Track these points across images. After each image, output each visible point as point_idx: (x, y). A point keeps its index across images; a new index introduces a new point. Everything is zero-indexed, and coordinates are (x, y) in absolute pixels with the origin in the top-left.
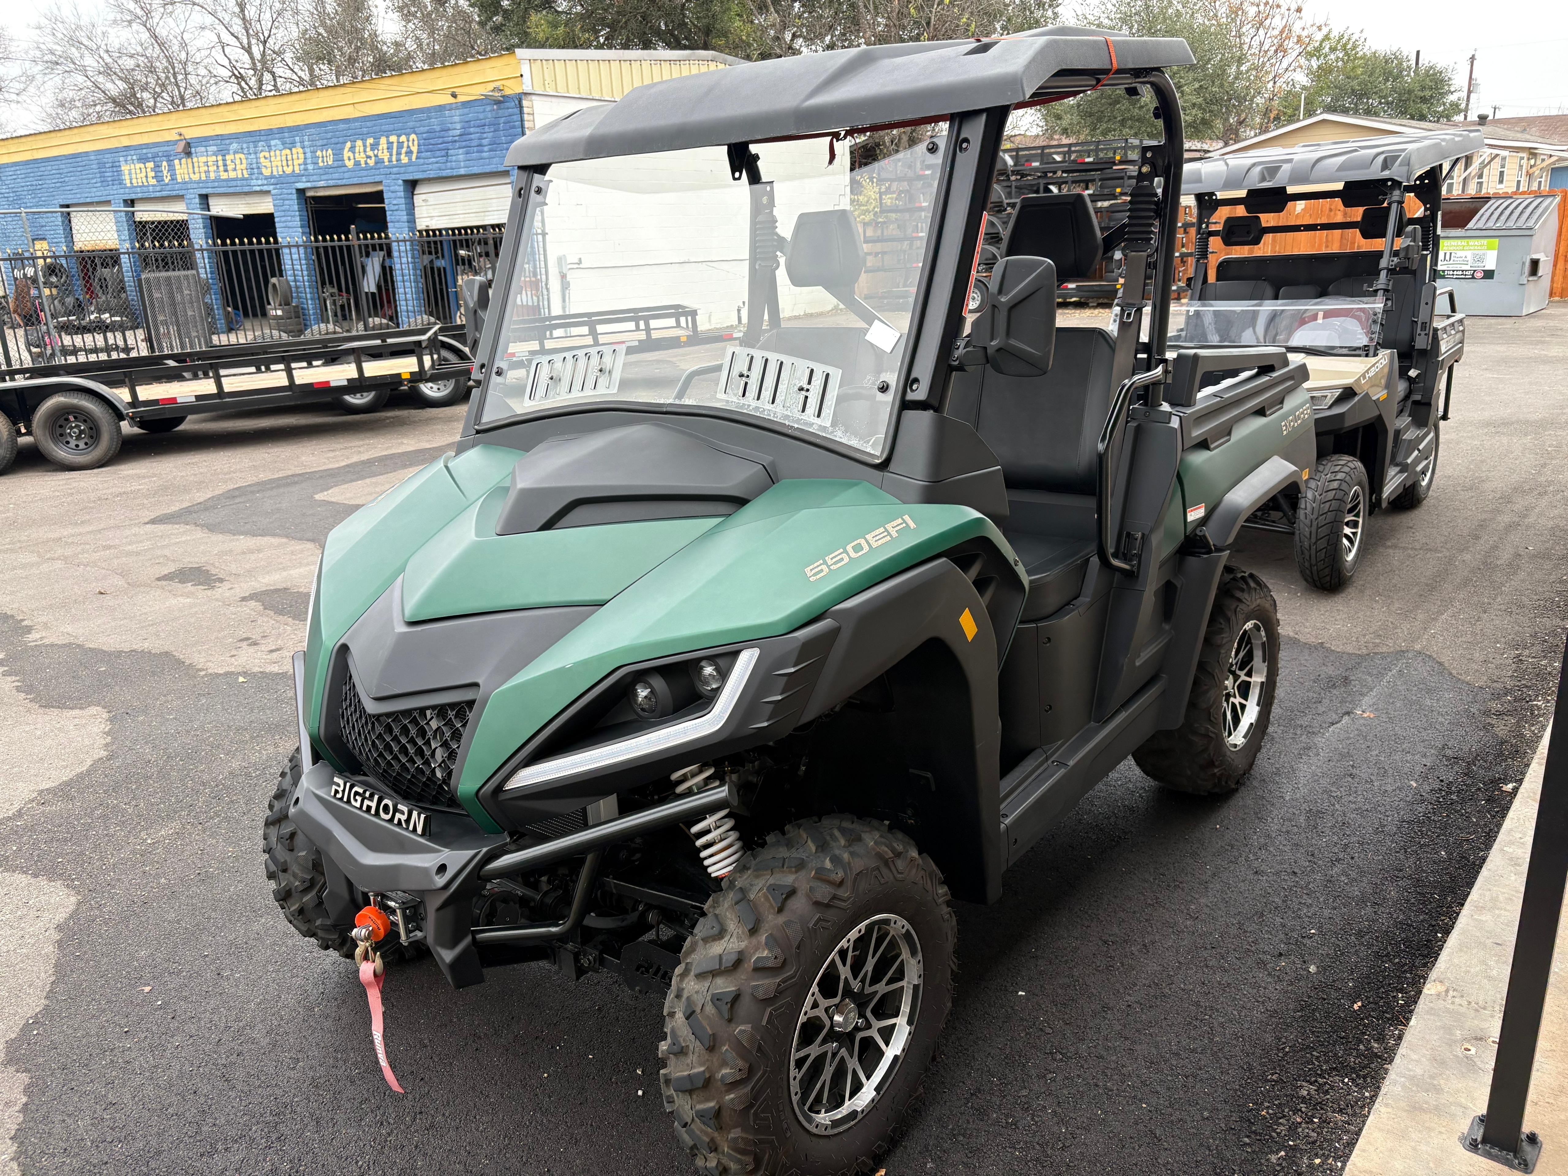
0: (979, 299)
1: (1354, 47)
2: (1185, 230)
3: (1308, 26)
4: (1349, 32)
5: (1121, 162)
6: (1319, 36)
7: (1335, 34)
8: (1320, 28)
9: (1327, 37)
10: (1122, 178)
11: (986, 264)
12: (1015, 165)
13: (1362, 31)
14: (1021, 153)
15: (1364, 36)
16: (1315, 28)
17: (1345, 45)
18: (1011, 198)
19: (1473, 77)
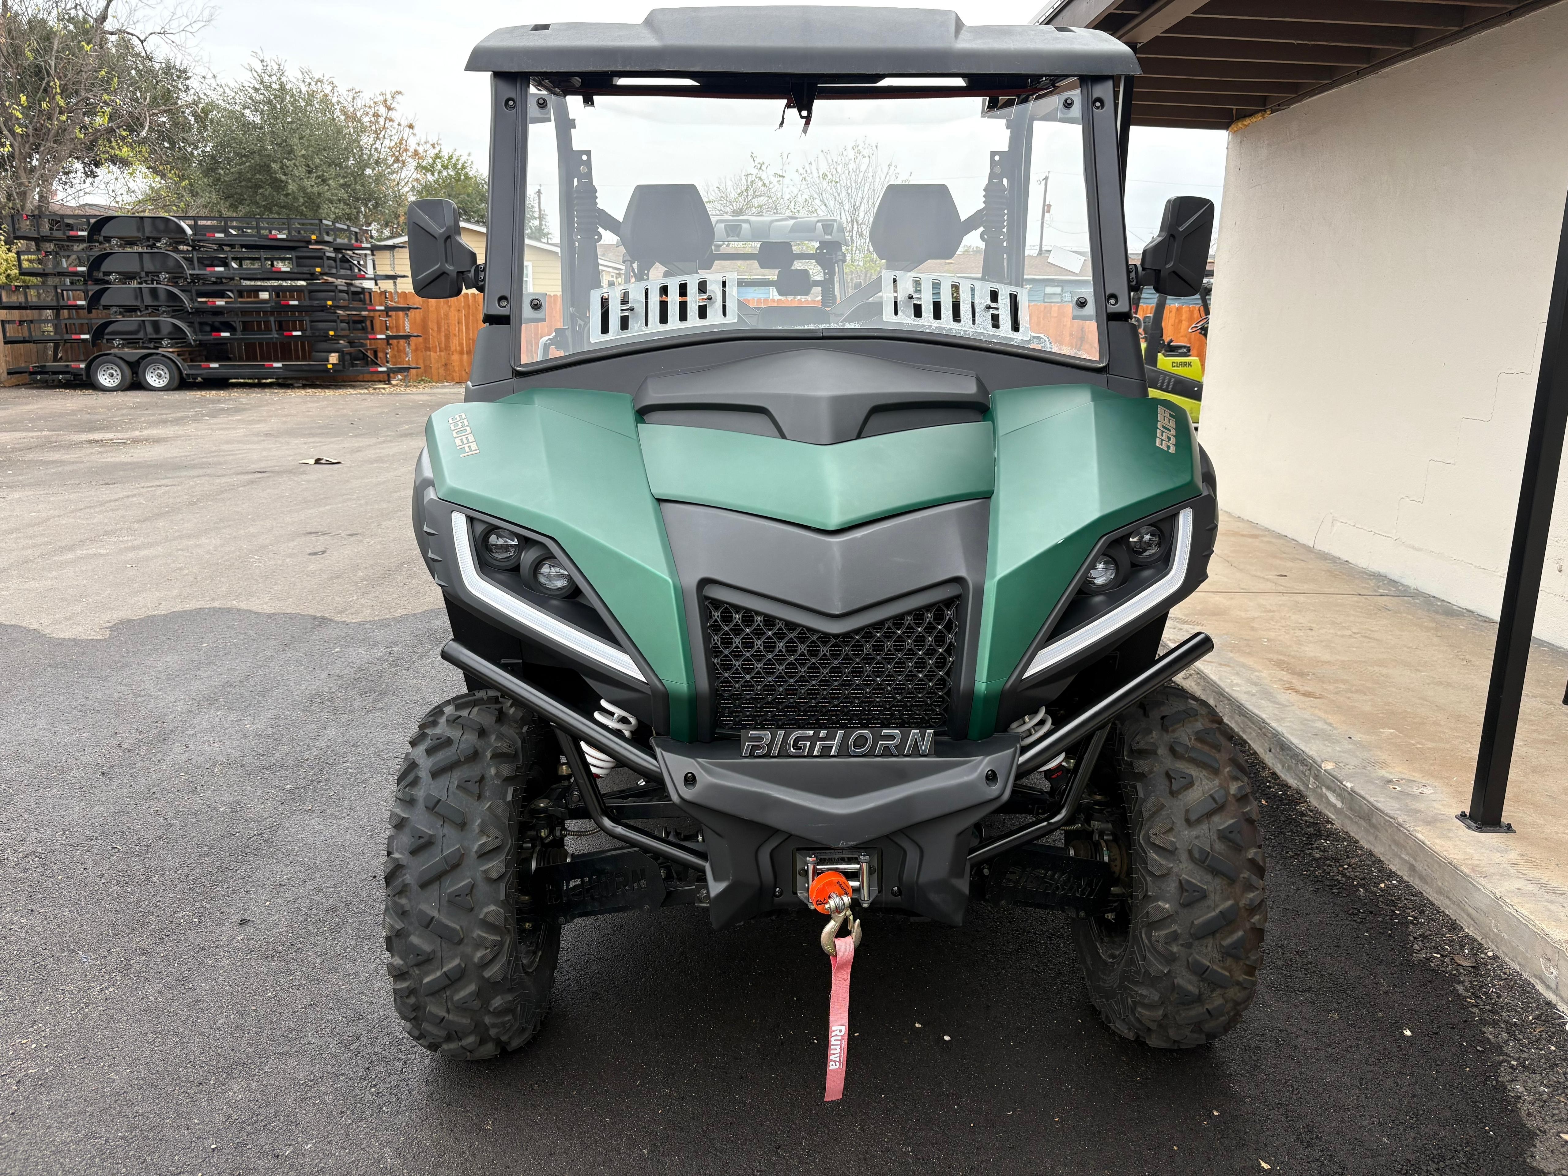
0: (167, 376)
1: (463, 168)
2: (387, 313)
3: (422, 142)
4: (457, 153)
5: (317, 242)
6: (432, 153)
7: (445, 154)
8: (433, 146)
9: (438, 156)
10: (321, 258)
11: (171, 339)
12: (195, 234)
13: (469, 155)
14: (200, 223)
15: (471, 159)
16: (429, 145)
17: (455, 165)
18: (194, 269)
19: (542, 208)
